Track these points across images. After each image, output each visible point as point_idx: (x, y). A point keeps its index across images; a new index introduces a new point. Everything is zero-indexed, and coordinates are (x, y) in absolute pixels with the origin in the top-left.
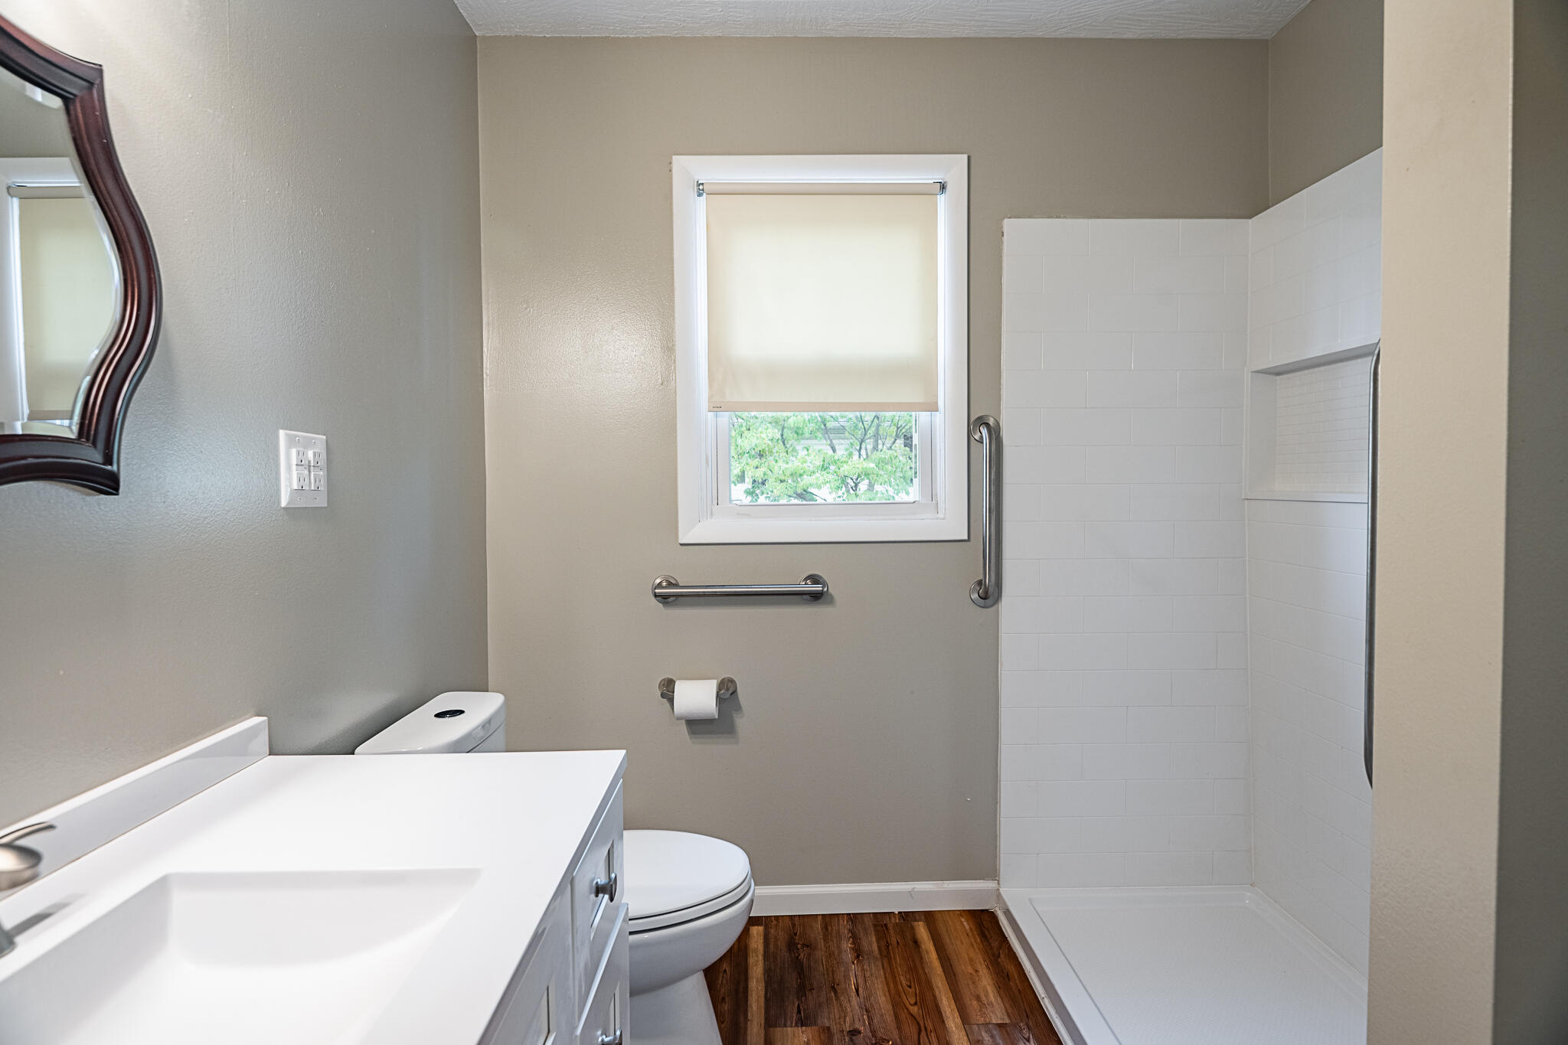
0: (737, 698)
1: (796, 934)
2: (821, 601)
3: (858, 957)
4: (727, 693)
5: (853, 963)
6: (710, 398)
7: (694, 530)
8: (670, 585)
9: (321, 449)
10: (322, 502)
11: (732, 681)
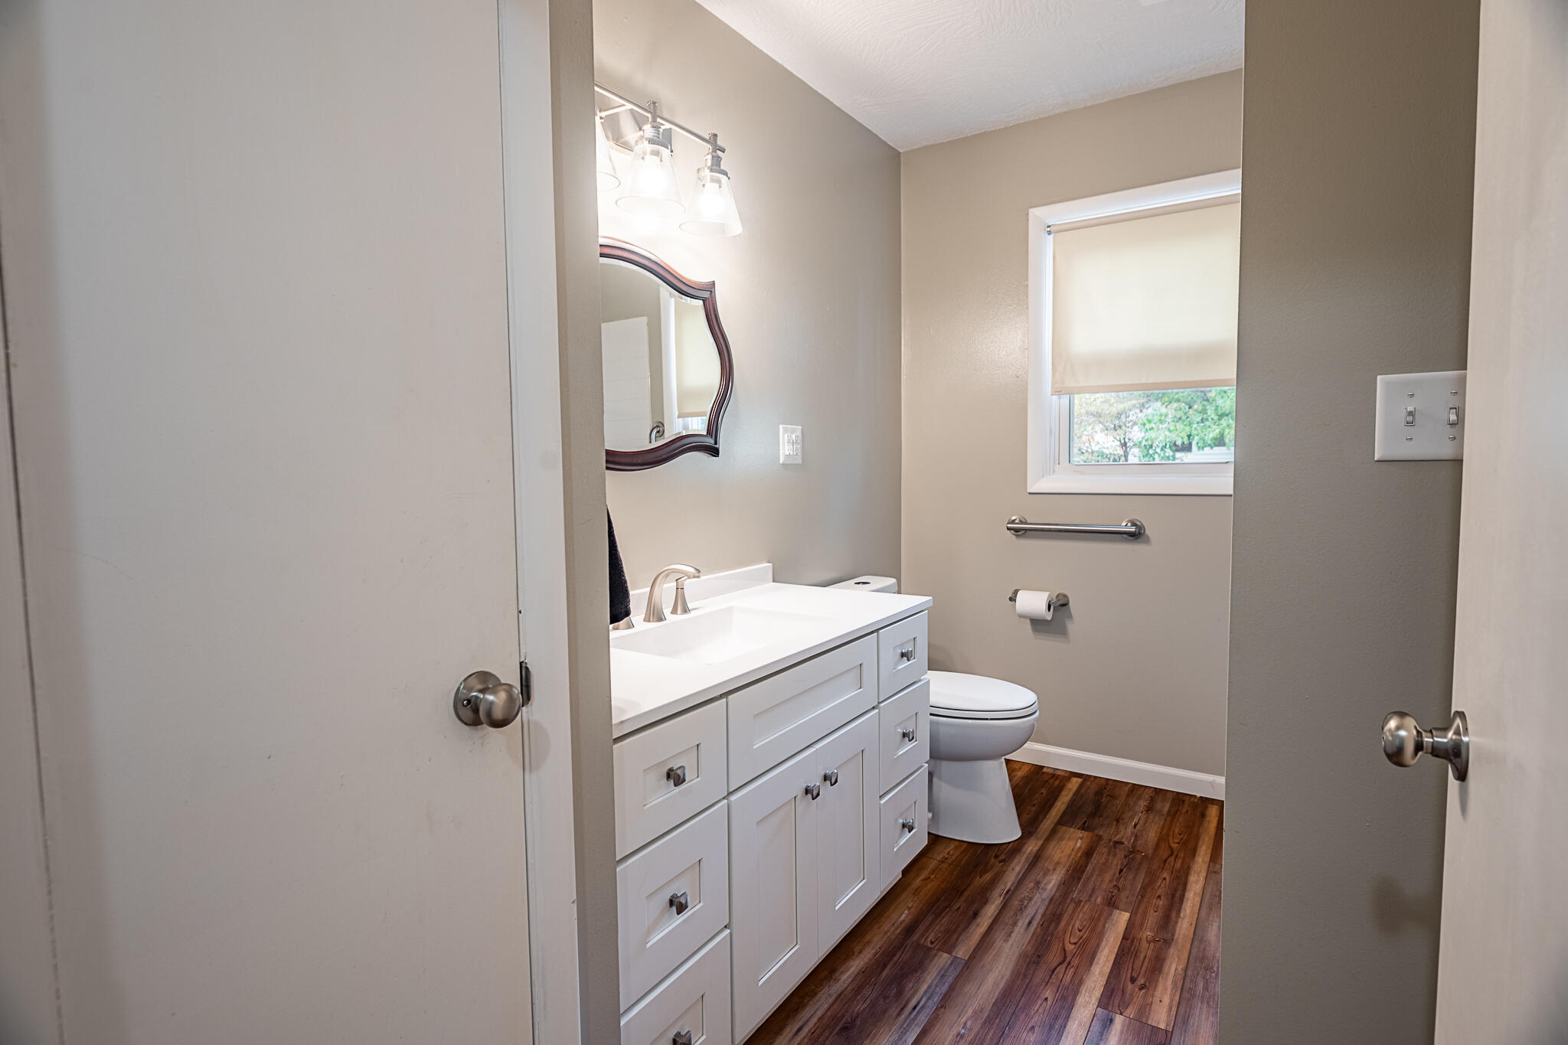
0: (1069, 608)
1: (1105, 789)
2: (1138, 540)
3: (1148, 811)
4: (1060, 605)
5: (1142, 812)
6: (1053, 384)
7: (1038, 484)
8: (1021, 522)
9: (799, 433)
10: (799, 461)
11: (1065, 596)
